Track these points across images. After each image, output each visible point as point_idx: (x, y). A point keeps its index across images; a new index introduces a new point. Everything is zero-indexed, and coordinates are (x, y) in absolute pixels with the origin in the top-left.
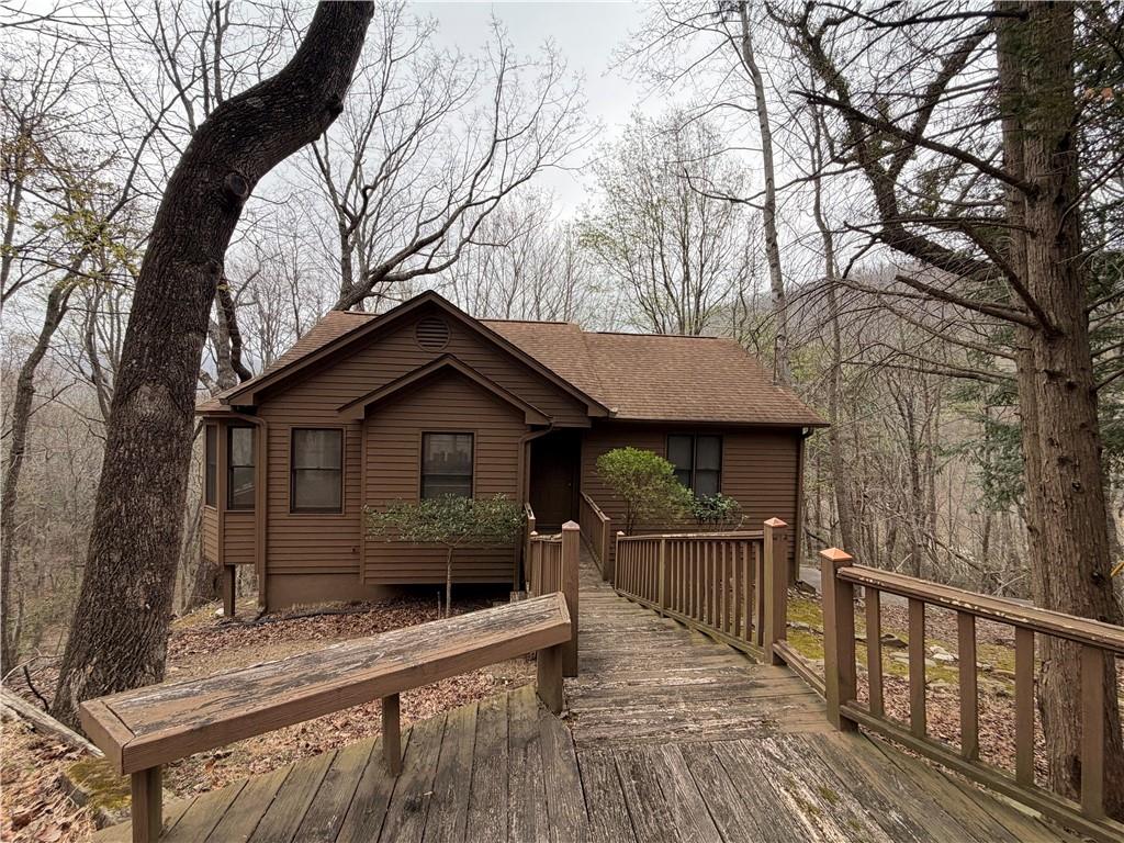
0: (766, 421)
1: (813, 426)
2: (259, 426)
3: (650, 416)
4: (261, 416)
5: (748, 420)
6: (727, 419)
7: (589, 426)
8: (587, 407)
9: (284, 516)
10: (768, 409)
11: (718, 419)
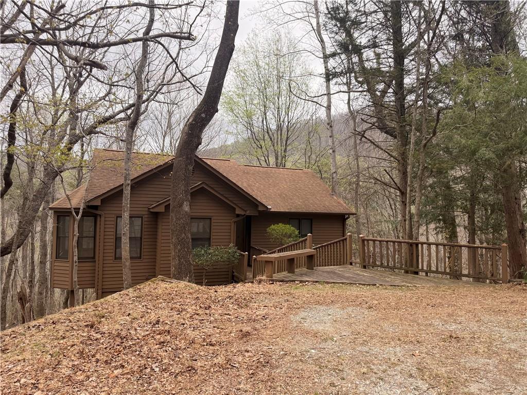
0: (331, 212)
1: (349, 214)
2: (100, 215)
3: (282, 210)
4: (101, 210)
5: (323, 212)
6: (314, 211)
7: (257, 214)
8: (258, 205)
9: (112, 262)
10: (330, 207)
11: (311, 211)
